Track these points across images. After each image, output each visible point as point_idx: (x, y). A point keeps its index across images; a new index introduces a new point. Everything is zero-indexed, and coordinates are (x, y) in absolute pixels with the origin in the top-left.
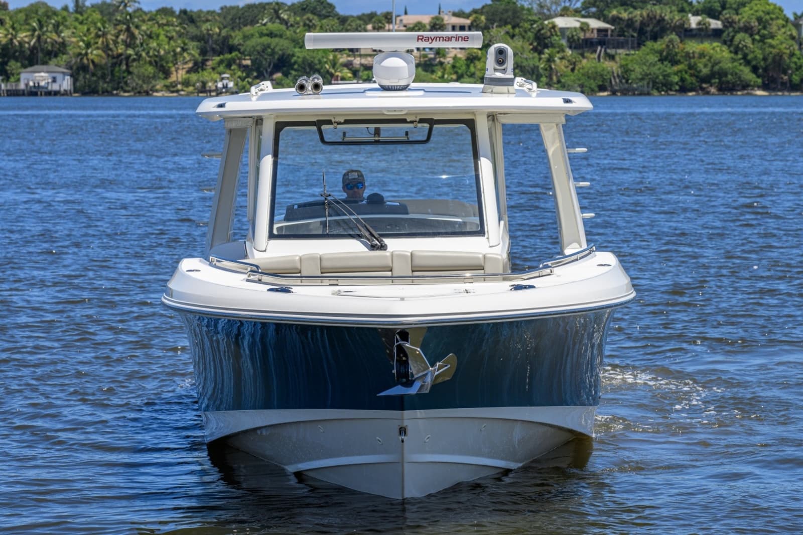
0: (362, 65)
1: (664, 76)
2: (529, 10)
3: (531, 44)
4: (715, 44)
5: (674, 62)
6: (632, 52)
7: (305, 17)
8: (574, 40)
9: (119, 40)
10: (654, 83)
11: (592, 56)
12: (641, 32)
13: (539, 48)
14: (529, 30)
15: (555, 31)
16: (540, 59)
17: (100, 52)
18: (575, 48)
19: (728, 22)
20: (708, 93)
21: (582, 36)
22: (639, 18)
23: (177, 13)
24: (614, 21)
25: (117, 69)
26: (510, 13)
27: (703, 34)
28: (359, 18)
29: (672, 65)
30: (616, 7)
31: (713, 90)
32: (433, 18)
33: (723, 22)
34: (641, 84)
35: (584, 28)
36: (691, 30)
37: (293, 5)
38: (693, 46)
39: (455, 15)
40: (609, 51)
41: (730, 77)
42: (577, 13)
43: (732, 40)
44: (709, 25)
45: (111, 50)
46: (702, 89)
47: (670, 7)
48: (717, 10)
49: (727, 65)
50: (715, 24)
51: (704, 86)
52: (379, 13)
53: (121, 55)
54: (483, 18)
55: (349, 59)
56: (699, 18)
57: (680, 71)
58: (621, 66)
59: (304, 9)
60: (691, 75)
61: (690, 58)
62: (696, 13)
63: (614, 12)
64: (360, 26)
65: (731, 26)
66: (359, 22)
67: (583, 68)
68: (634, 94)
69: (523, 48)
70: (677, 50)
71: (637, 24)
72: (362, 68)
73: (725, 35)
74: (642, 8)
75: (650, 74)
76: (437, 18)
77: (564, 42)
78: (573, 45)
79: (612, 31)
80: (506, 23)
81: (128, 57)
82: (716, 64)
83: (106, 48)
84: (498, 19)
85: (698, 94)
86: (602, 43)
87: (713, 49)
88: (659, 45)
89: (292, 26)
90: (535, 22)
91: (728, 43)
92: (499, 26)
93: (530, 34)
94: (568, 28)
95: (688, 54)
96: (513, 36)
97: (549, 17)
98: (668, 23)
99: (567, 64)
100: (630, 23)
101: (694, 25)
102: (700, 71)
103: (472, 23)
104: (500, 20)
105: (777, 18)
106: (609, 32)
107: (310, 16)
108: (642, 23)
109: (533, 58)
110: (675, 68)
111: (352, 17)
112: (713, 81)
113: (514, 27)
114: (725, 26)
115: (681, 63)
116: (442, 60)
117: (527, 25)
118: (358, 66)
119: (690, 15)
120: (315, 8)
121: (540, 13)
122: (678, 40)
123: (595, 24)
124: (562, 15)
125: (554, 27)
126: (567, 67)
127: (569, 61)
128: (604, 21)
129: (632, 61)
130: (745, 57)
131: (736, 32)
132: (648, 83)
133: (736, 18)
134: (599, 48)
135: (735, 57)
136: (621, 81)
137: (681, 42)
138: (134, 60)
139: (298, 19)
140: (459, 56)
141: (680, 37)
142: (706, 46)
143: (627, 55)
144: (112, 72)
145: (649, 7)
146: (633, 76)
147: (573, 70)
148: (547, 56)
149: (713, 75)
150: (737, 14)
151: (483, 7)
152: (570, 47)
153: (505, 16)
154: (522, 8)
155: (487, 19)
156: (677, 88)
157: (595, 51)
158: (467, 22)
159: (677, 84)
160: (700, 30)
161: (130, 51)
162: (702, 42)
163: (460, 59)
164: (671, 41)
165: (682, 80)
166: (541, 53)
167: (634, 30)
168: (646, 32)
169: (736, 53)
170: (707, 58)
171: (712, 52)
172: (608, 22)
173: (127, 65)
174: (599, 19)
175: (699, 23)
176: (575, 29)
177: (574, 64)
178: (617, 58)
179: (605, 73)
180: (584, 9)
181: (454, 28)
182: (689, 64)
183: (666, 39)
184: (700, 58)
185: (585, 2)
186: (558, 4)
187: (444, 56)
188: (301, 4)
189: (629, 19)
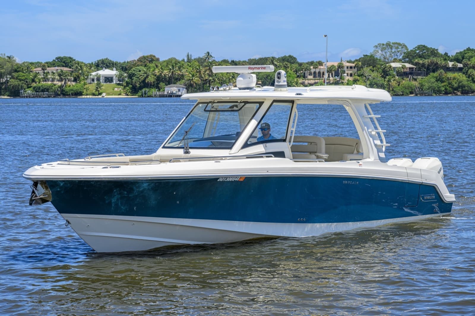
0: (308, 83)
1: (438, 88)
2: (379, 60)
3: (381, 74)
4: (460, 74)
5: (442, 82)
6: (424, 77)
7: (284, 63)
8: (399, 72)
9: (206, 74)
10: (434, 90)
11: (407, 79)
12: (428, 69)
13: (384, 76)
14: (380, 68)
15: (391, 69)
16: (385, 80)
17: (198, 78)
18: (400, 76)
19: (466, 64)
20: (457, 95)
21: (402, 70)
22: (427, 63)
23: (230, 62)
24: (416, 64)
25: (205, 86)
26: (372, 61)
27: (455, 69)
28: (307, 63)
29: (441, 83)
30: (417, 58)
31: (459, 93)
32: (339, 63)
33: (463, 65)
34: (428, 91)
35: (403, 67)
36: (449, 68)
37: (279, 58)
38: (450, 75)
39: (348, 62)
40: (414, 77)
41: (466, 88)
42: (400, 61)
43: (467, 72)
44: (457, 65)
45: (202, 77)
46: (454, 93)
47: (440, 58)
48: (460, 60)
49: (465, 83)
50: (460, 65)
51: (455, 92)
52: (315, 61)
53: (207, 80)
54: (360, 63)
55: (303, 81)
56: (453, 63)
57: (445, 85)
58: (419, 84)
59: (284, 60)
60: (450, 87)
61: (449, 80)
62: (451, 61)
63: (416, 60)
64: (308, 67)
65: (467, 66)
66: (307, 65)
67: (403, 84)
68: (425, 95)
69: (377, 76)
70: (443, 77)
71: (426, 65)
72: (309, 85)
73: (464, 70)
74: (428, 59)
75: (432, 87)
76: (341, 63)
77: (395, 73)
78: (399, 75)
79: (415, 68)
80: (370, 66)
81: (210, 81)
82: (460, 82)
83: (201, 77)
84: (366, 64)
85: (453, 95)
86: (411, 73)
87: (459, 76)
88: (436, 74)
89: (279, 67)
90: (382, 65)
91: (466, 73)
92: (367, 67)
93: (380, 70)
94: (396, 67)
95: (448, 78)
96: (373, 71)
97: (388, 63)
98: (439, 65)
99: (396, 83)
100: (423, 65)
101: (450, 66)
102: (453, 86)
103: (355, 65)
104: (368, 64)
106: (414, 69)
107: (287, 63)
108: (428, 65)
109: (382, 80)
110: (443, 84)
111: (304, 63)
112: (459, 90)
113: (373, 67)
114: (464, 66)
115: (445, 82)
116: (343, 81)
117: (379, 66)
118: (307, 84)
119: (449, 62)
120: (288, 59)
121: (384, 61)
122: (444, 72)
123: (408, 65)
124: (394, 62)
125: (391, 67)
126: (396, 84)
127: (397, 81)
128: (412, 64)
129: (424, 81)
130: (473, 79)
131: (469, 69)
132: (431, 91)
133: (469, 63)
134: (410, 76)
136: (419, 90)
137: (445, 73)
138: (212, 82)
139: (281, 64)
140: (350, 79)
141: (445, 71)
142: (456, 75)
143: (422, 78)
144: (203, 87)
145: (431, 58)
146: (425, 88)
147: (399, 85)
148: (388, 79)
149: (459, 87)
150: (469, 61)
151: (360, 59)
153: (369, 62)
154: (377, 59)
155: (362, 64)
156: (444, 92)
157: (408, 77)
158: (353, 65)
159: (443, 91)
160: (453, 68)
161: (211, 78)
162: (454, 73)
163: (350, 80)
164: (441, 73)
165: (446, 89)
166: (385, 78)
167: (425, 68)
168: (430, 69)
169: (469, 78)
170: (456, 80)
171: (458, 77)
172: (413, 65)
173: (209, 84)
174: (410, 63)
175: (453, 65)
176: (400, 67)
177: (399, 82)
178: (418, 80)
179: (413, 86)
180: (403, 59)
181: (347, 67)
182: (449, 83)
183: (439, 72)
184: (453, 80)
185: (403, 56)
186: (392, 57)
187: (343, 79)
188: (283, 58)
189: (423, 63)
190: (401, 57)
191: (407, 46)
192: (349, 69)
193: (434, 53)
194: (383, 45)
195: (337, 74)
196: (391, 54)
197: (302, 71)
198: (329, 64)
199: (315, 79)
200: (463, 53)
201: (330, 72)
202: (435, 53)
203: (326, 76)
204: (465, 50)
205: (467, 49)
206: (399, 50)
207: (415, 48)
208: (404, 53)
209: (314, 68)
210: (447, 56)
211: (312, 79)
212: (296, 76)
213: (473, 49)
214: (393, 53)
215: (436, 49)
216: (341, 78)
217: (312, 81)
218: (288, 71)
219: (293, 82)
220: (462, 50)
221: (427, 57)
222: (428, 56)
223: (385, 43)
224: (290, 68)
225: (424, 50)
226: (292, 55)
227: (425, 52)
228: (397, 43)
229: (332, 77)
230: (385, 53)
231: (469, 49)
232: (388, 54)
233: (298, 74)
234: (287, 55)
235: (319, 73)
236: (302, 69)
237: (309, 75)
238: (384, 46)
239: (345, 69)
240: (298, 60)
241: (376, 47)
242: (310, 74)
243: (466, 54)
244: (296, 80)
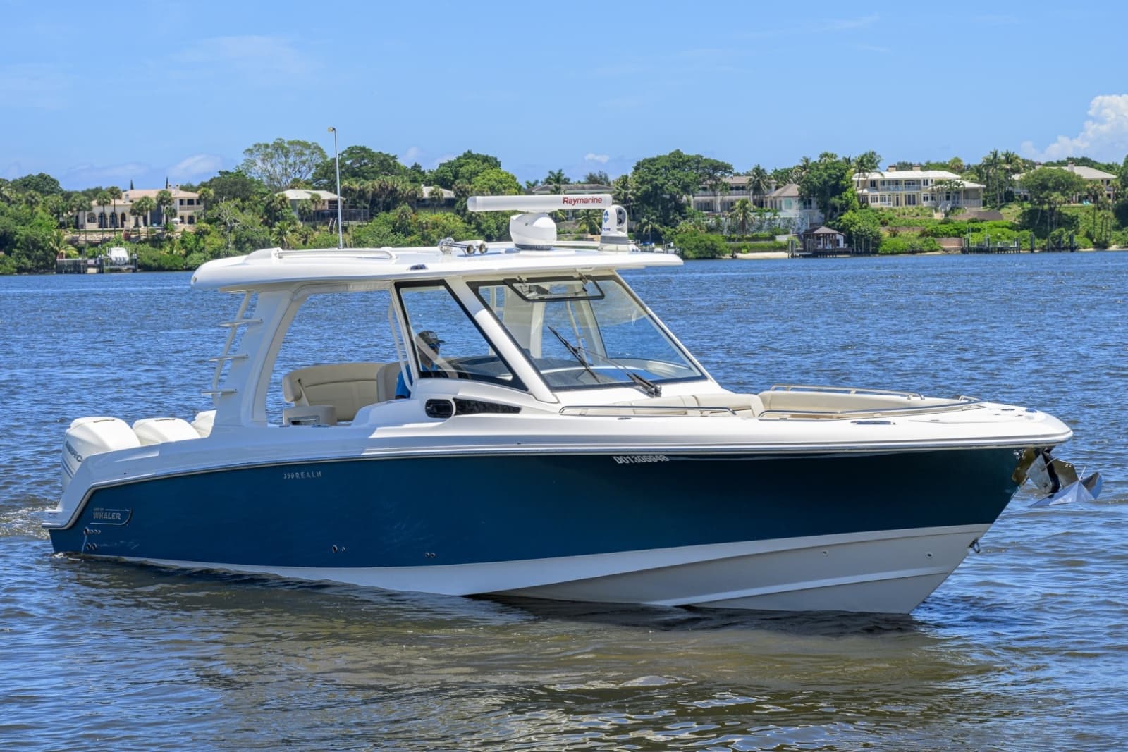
0: (87, 242)
2: (259, 183)
3: (262, 217)
4: (448, 214)
5: (408, 234)
6: (365, 223)
7: (27, 194)
8: (305, 212)
11: (324, 228)
12: (373, 203)
13: (270, 221)
14: (260, 202)
15: (286, 204)
16: (271, 232)
18: (306, 220)
19: (461, 191)
21: (313, 208)
22: (370, 189)
24: (344, 192)
26: (239, 186)
27: (435, 204)
28: (84, 193)
29: (405, 236)
30: (347, 178)
32: (160, 193)
33: (456, 193)
35: (316, 199)
36: (424, 200)
37: (15, 181)
38: (426, 217)
39: (182, 188)
42: (308, 184)
43: (465, 210)
44: (442, 195)
47: (402, 178)
48: (449, 180)
49: (461, 235)
50: (448, 194)
52: (104, 188)
54: (211, 191)
55: (74, 235)
56: (432, 188)
57: (415, 242)
58: (354, 238)
59: (26, 186)
61: (423, 228)
62: (428, 184)
63: (345, 184)
64: (85, 202)
65: (464, 195)
66: (83, 197)
67: (315, 241)
69: (253, 221)
70: (410, 221)
71: (370, 195)
72: (88, 245)
73: (457, 205)
74: (374, 179)
76: (164, 192)
77: (295, 215)
78: (305, 217)
79: (343, 202)
80: (235, 197)
82: (450, 233)
84: (226, 192)
86: (333, 214)
87: (447, 219)
88: (392, 216)
89: (14, 202)
90: (265, 194)
91: (462, 213)
92: (229, 199)
93: (260, 207)
94: (299, 200)
95: (420, 223)
96: (242, 210)
97: (278, 191)
98: (400, 194)
99: (299, 237)
100: (362, 195)
101: (426, 196)
102: (434, 241)
103: (200, 197)
104: (229, 193)
105: (510, 187)
106: (340, 204)
107: (33, 192)
108: (374, 194)
109: (264, 231)
110: (408, 240)
111: (77, 192)
113: (243, 201)
114: (457, 195)
115: (415, 234)
116: (170, 235)
117: (257, 198)
118: (84, 243)
119: (423, 185)
120: (38, 184)
121: (270, 186)
122: (412, 211)
123: (325, 195)
124: (292, 188)
125: (284, 199)
126: (298, 240)
127: (300, 234)
128: (335, 193)
129: (364, 232)
130: (478, 226)
133: (469, 187)
134: (331, 220)
135: (468, 227)
137: (414, 213)
139: (20, 195)
140: (188, 230)
141: (412, 207)
142: (439, 216)
143: (359, 226)
145: (380, 177)
147: (305, 243)
148: (278, 229)
150: (470, 183)
151: (212, 181)
152: (302, 220)
153: (234, 189)
154: (252, 181)
155: (215, 193)
157: (328, 223)
158: (195, 196)
160: (433, 200)
162: (435, 213)
163: (189, 233)
164: (404, 212)
166: (271, 226)
167: (366, 201)
168: (379, 203)
169: (470, 223)
170: (441, 228)
171: (445, 221)
172: (338, 194)
174: (330, 190)
175: (432, 193)
176: (306, 200)
177: (306, 236)
178: (350, 230)
180: (314, 181)
181: (182, 202)
182: (423, 235)
183: (399, 210)
184: (434, 229)
185: (315, 173)
186: (288, 176)
187: (172, 231)
188: (24, 180)
189: (360, 191)
190: (309, 177)
191: (324, 150)
192: (186, 205)
193: (387, 165)
194: (267, 146)
195: (156, 218)
196: (286, 169)
197: (72, 211)
198: (137, 194)
199: (103, 232)
200: (456, 164)
201: (139, 214)
202: (390, 165)
203: (130, 223)
204: (459, 158)
205: (465, 155)
206: (304, 158)
207: (342, 154)
208: (317, 166)
209: (99, 204)
210: (419, 171)
211: (96, 232)
212: (55, 223)
213: (478, 155)
214: (290, 165)
215: (392, 155)
216: (166, 228)
217: (95, 235)
218: (37, 213)
219: (50, 240)
220: (453, 158)
221: (372, 175)
222: (373, 172)
223: (271, 143)
224: (41, 205)
225: (363, 158)
226: (47, 173)
227: (366, 164)
228: (298, 143)
229: (145, 224)
230: (272, 166)
231: (469, 156)
232: (279, 169)
233: (61, 219)
234: (35, 174)
235: (113, 215)
236: (72, 207)
237: (89, 221)
238: (269, 150)
239: (177, 205)
240: (60, 185)
241: (250, 151)
242: (92, 219)
243: (461, 166)
244: (55, 234)
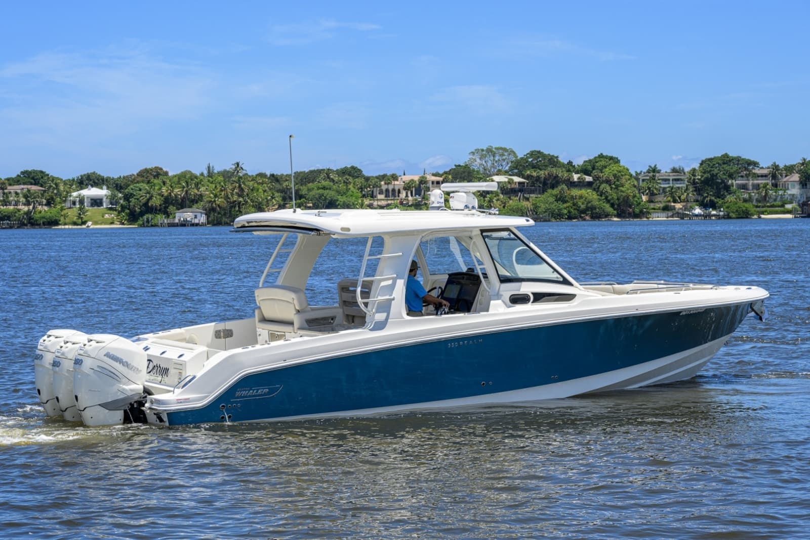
1: (558, 210)
2: (477, 172)
4: (589, 191)
5: (565, 202)
6: (539, 196)
7: (344, 178)
8: (505, 189)
9: (234, 193)
10: (553, 214)
11: (515, 199)
12: (545, 183)
13: (484, 194)
16: (484, 201)
17: (223, 200)
18: (506, 194)
19: (596, 177)
20: (585, 220)
21: (509, 186)
22: (543, 176)
23: (269, 176)
24: (528, 177)
25: (233, 210)
26: (466, 174)
27: (581, 184)
28: (377, 177)
29: (563, 203)
30: (529, 169)
31: (588, 218)
32: (420, 177)
33: (593, 178)
34: (544, 215)
35: (510, 182)
36: (574, 182)
37: (337, 170)
38: (575, 192)
39: (434, 175)
40: (525, 195)
41: (598, 210)
42: (506, 173)
43: (598, 188)
44: (585, 179)
45: (229, 198)
46: (581, 217)
47: (562, 169)
48: (589, 171)
49: (596, 203)
50: (588, 179)
51: (582, 215)
52: (388, 174)
53: (235, 201)
54: (451, 176)
55: (371, 201)
56: (579, 175)
57: (568, 207)
58: (533, 204)
59: (344, 173)
60: (575, 209)
61: (574, 199)
62: (577, 173)
63: (528, 172)
64: (377, 182)
65: (598, 179)
66: (376, 180)
67: (510, 206)
68: (541, 221)
70: (566, 194)
71: (542, 179)
73: (594, 185)
74: (545, 170)
75: (550, 209)
76: (423, 177)
77: (499, 190)
79: (527, 183)
80: (464, 180)
81: (239, 203)
82: (589, 202)
83: (226, 197)
84: (459, 176)
85: (579, 221)
86: (521, 191)
87: (588, 193)
88: (555, 191)
89: (337, 183)
90: (481, 178)
91: (597, 190)
92: (460, 181)
94: (501, 182)
95: (572, 196)
97: (489, 176)
98: (560, 178)
99: (500, 203)
100: (538, 178)
101: (576, 180)
102: (580, 207)
103: (443, 180)
104: (460, 178)
105: (625, 175)
106: (526, 184)
107: (348, 177)
108: (545, 179)
109: (480, 200)
110: (565, 205)
111: (373, 177)
112: (588, 212)
114: (594, 180)
115: (569, 202)
116: (426, 202)
118: (376, 206)
119: (573, 174)
120: (350, 172)
121: (484, 174)
123: (517, 179)
124: (497, 175)
125: (492, 181)
126: (500, 205)
127: (502, 201)
128: (522, 178)
129: (539, 201)
130: (606, 198)
131: (601, 183)
132: (549, 214)
133: (601, 175)
134: (520, 194)
135: (600, 198)
136: (533, 213)
137: (568, 189)
138: (243, 204)
139: (340, 178)
141: (568, 187)
142: (584, 192)
143: (536, 197)
144: (230, 211)
145: (549, 169)
146: (540, 210)
147: (504, 207)
148: (488, 199)
149: (587, 209)
150: (602, 172)
151: (450, 170)
152: (502, 194)
153: (463, 175)
154: (474, 170)
155: (453, 177)
156: (566, 217)
157: (517, 196)
158: (441, 179)
159: (566, 214)
160: (579, 182)
161: (241, 199)
162: (581, 190)
164: (562, 189)
165: (569, 212)
166: (485, 197)
167: (540, 183)
168: (547, 184)
169: (601, 196)
170: (584, 199)
171: (587, 195)
172: (525, 179)
173: (239, 207)
174: (519, 177)
175: (579, 178)
176: (505, 182)
177: (505, 203)
178: (531, 200)
179: (523, 208)
180: (510, 171)
181: (433, 183)
182: (573, 203)
183: (560, 188)
184: (580, 199)
185: (511, 166)
186: (495, 168)
187: (427, 199)
188: (342, 169)
189: (537, 176)
190: (507, 168)
191: (516, 153)
192: (435, 185)
193: (553, 161)
194: (483, 150)
195: (418, 192)
196: (494, 164)
197: (370, 188)
198: (407, 178)
199: (387, 200)
200: (594, 161)
201: (408, 190)
202: (554, 161)
203: (403, 195)
204: (595, 158)
205: (599, 156)
206: (504, 157)
207: (526, 155)
208: (512, 162)
209: (385, 184)
210: (572, 165)
211: (383, 200)
212: (360, 195)
213: (607, 156)
214: (496, 161)
215: (556, 155)
216: (423, 198)
217: (383, 202)
218: (349, 189)
219: (357, 204)
220: (592, 158)
221: (544, 167)
222: (544, 166)
223: (485, 149)
224: (352, 184)
225: (539, 157)
226: (355, 166)
227: (540, 161)
228: (501, 148)
229: (412, 195)
230: (485, 162)
231: (601, 156)
232: (489, 164)
233: (363, 193)
234: (349, 166)
235: (393, 190)
236: (370, 185)
237: (379, 194)
238: (484, 153)
239: (430, 185)
240: (363, 173)
241: (473, 153)
242: (381, 192)
243: (596, 162)
244: (360, 201)
